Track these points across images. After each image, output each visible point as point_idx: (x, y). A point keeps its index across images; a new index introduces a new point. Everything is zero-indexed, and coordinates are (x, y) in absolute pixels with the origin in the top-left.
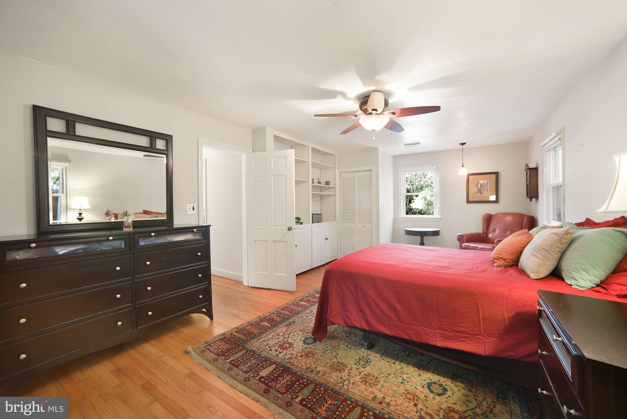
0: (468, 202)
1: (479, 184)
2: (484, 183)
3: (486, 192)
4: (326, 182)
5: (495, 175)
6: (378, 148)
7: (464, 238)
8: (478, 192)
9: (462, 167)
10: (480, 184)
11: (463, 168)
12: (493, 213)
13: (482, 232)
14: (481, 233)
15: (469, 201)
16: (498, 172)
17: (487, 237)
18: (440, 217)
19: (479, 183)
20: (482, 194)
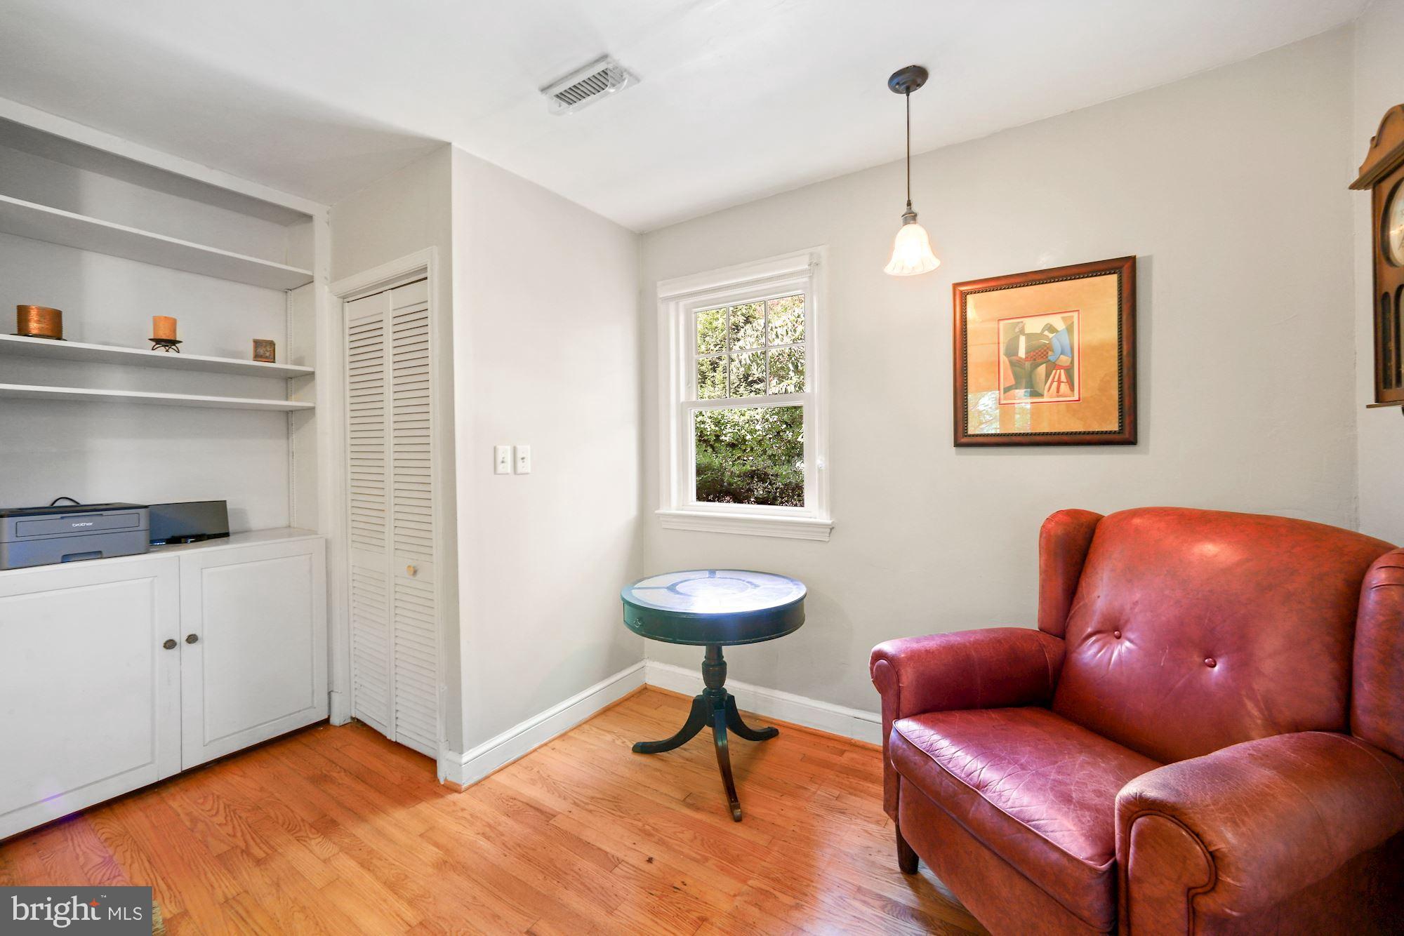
0: (964, 439)
1: (1022, 339)
2: (1051, 329)
3: (1059, 382)
4: (257, 343)
5: (1113, 278)
6: (449, 144)
7: (908, 677)
8: (1016, 387)
9: (906, 222)
10: (1030, 337)
11: (913, 230)
12: (1104, 506)
13: (1035, 626)
14: (1026, 635)
15: (966, 434)
16: (1132, 260)
17: (1064, 660)
18: (829, 522)
19: (1022, 332)
20: (1042, 395)
